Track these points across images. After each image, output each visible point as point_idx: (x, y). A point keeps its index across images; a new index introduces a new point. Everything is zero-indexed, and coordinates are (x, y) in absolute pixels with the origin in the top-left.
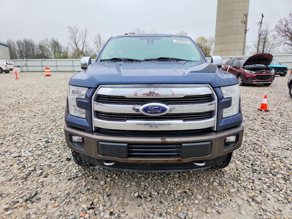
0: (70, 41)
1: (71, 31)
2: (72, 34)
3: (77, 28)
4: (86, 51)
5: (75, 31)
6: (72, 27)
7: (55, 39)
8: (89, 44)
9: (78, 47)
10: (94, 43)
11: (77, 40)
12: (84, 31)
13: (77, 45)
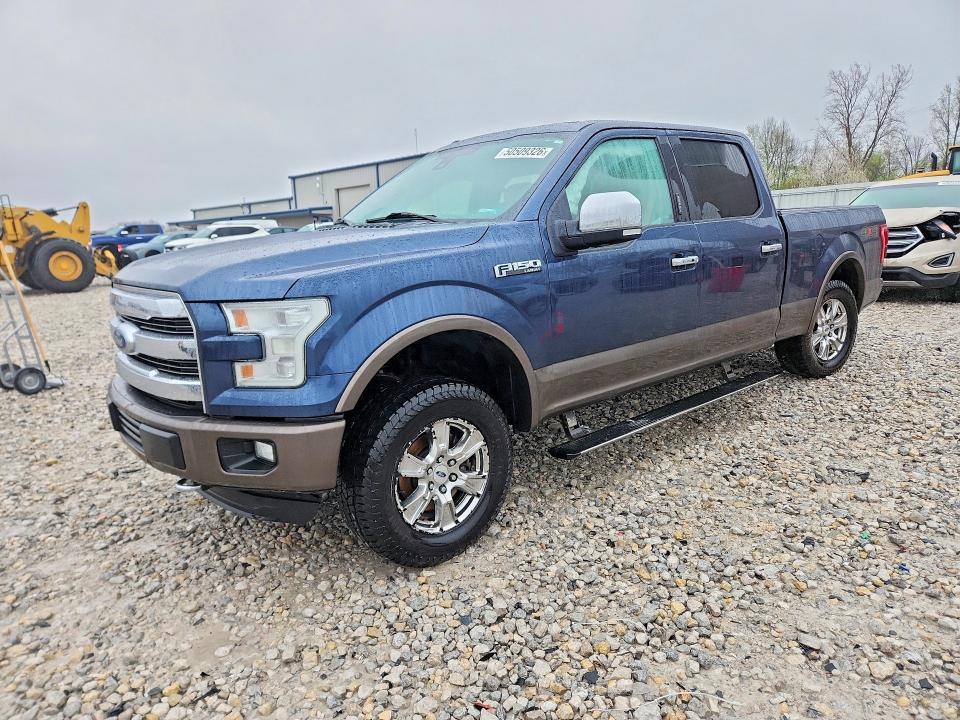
0: (826, 124)
1: (836, 87)
2: (839, 97)
3: (864, 73)
4: (888, 153)
5: (852, 83)
6: (846, 71)
7: (779, 123)
8: (902, 125)
9: (855, 142)
10: (930, 115)
11: (856, 115)
12: (892, 77)
13: (849, 135)
